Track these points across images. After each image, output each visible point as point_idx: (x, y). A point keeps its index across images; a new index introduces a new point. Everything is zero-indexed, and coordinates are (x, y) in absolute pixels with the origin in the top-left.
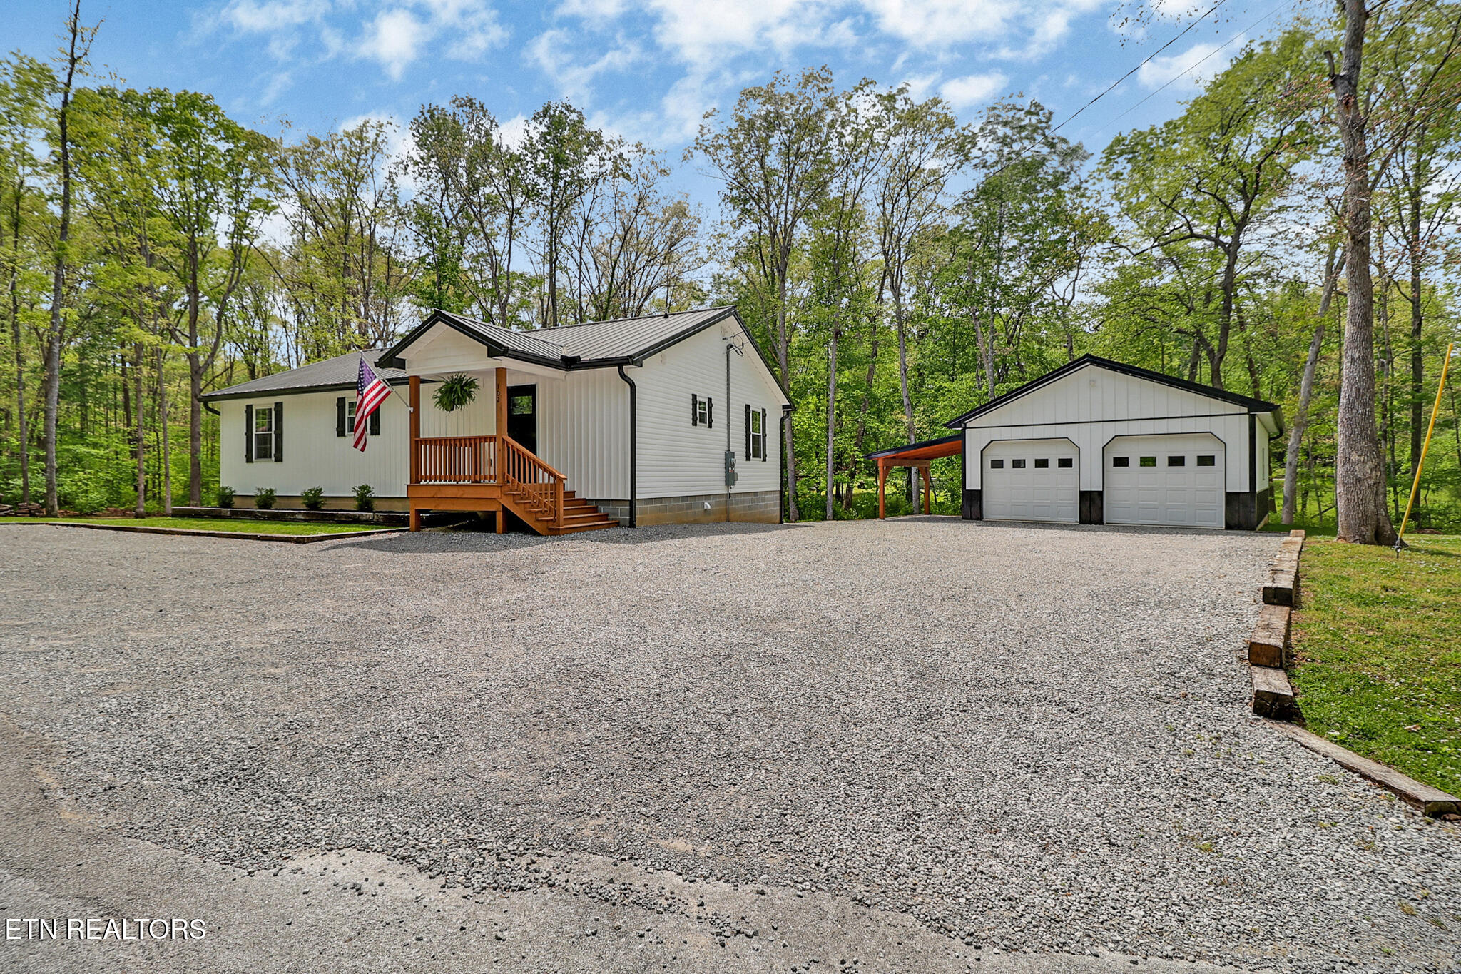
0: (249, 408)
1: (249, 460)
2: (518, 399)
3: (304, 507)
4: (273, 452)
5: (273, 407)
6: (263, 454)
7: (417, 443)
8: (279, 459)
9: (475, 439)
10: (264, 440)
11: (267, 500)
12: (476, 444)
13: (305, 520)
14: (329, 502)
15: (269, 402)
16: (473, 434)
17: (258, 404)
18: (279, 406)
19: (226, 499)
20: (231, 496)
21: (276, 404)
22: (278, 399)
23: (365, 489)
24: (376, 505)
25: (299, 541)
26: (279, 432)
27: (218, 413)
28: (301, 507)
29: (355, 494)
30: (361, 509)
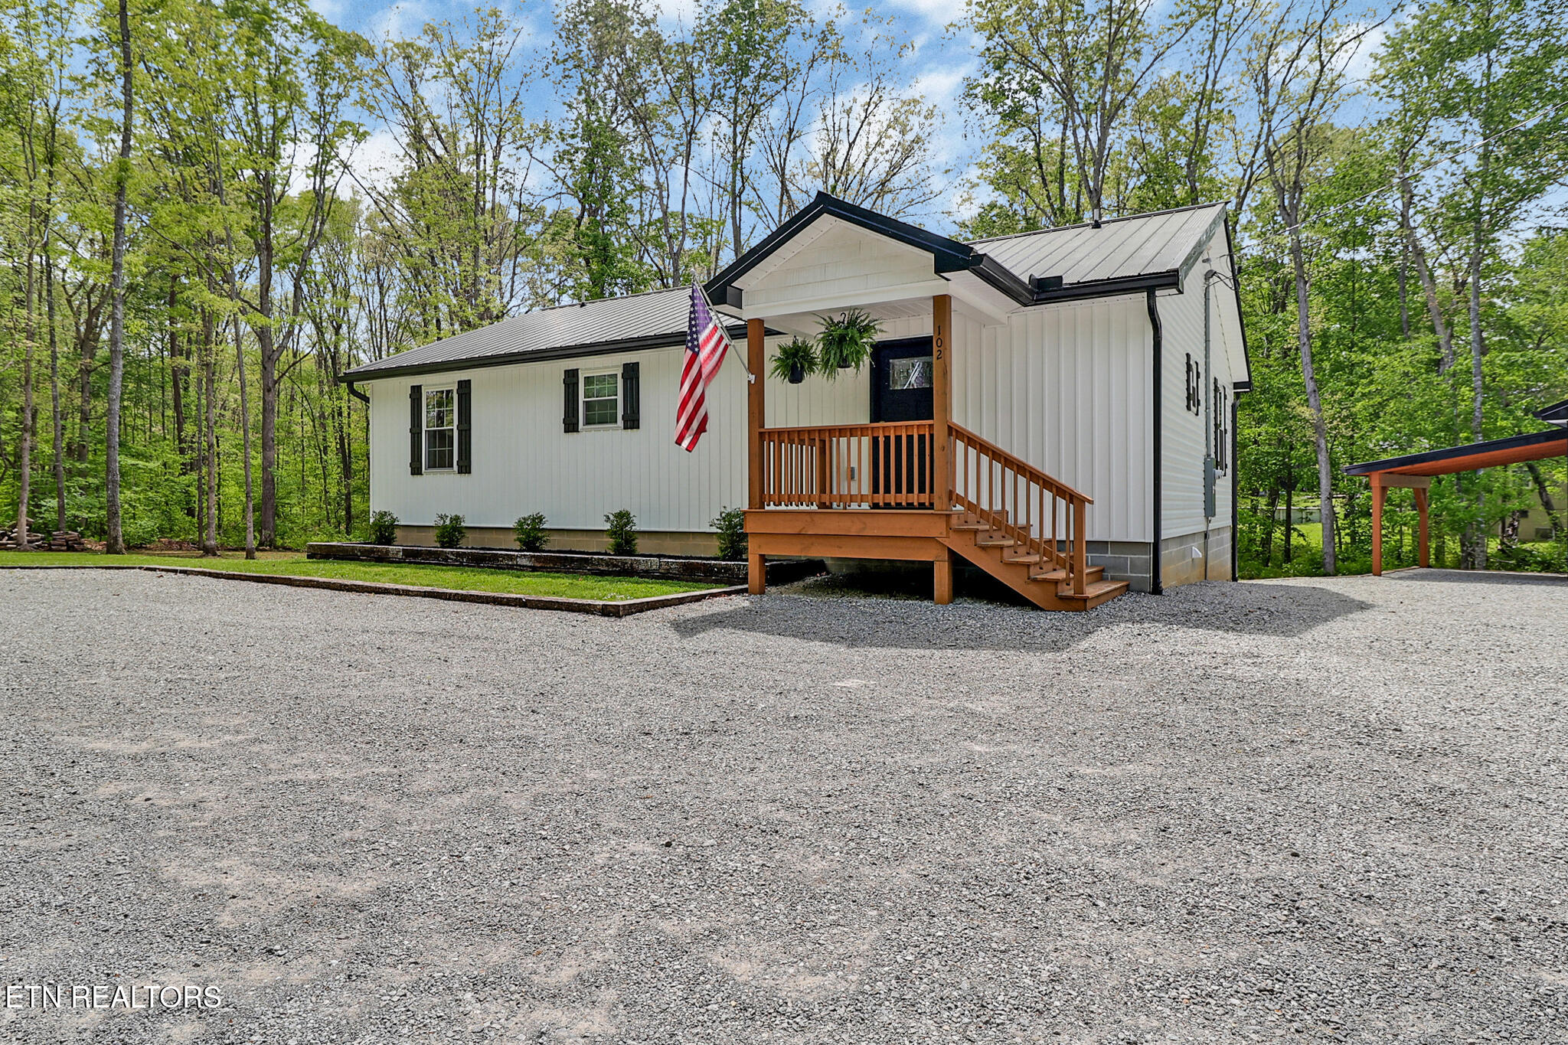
0: (416, 391)
1: (416, 470)
2: (899, 364)
3: (517, 545)
4: (456, 458)
5: (455, 388)
6: (440, 461)
7: (761, 437)
8: (465, 468)
9: (821, 430)
10: (441, 438)
11: (452, 532)
12: (823, 442)
13: (534, 569)
14: (555, 537)
15: (449, 381)
16: (817, 423)
17: (431, 384)
18: (465, 387)
19: (385, 531)
20: (393, 526)
21: (460, 382)
22: (463, 375)
23: (623, 517)
24: (642, 545)
25: (607, 612)
26: (463, 427)
27: (367, 400)
28: (512, 543)
29: (607, 526)
30: (619, 550)
